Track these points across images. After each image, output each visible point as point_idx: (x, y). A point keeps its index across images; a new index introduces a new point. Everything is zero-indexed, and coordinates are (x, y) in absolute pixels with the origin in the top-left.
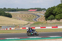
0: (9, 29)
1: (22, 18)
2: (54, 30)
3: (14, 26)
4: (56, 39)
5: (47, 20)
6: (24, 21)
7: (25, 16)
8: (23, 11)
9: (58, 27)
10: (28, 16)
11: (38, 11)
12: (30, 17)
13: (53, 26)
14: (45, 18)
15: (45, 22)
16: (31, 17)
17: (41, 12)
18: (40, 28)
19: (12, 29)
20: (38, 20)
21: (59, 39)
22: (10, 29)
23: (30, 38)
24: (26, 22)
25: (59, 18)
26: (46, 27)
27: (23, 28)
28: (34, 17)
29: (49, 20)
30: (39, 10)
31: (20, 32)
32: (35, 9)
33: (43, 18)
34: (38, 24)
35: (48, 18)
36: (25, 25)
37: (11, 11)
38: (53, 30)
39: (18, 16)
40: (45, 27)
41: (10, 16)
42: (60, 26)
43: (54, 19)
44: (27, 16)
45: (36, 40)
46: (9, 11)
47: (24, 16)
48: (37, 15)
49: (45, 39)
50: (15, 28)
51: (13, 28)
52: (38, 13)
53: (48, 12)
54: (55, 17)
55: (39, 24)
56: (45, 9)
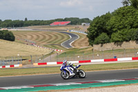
0: (8, 66)
1: (38, 41)
2: (109, 66)
3: (21, 59)
4: (114, 86)
5: (92, 45)
6: (41, 49)
7: (45, 37)
8: (38, 24)
9: (119, 59)
10: (51, 37)
11: (71, 24)
12: (54, 37)
13: (107, 58)
14: (88, 39)
15: (88, 50)
17: (80, 26)
18: (78, 62)
19: (15, 66)
20: (73, 44)
21: (120, 85)
22: (12, 66)
23: (57, 85)
24: (47, 51)
25: (121, 40)
26: (92, 61)
27: (39, 64)
28: (63, 37)
29: (97, 44)
30: (75, 22)
31: (35, 73)
32: (66, 20)
33: (84, 40)
36: (43, 57)
37: (12, 27)
38: (106, 67)
39: (29, 37)
40: (90, 61)
41: (10, 38)
42: (122, 57)
43: (109, 42)
44: (48, 37)
45: (69, 90)
46: (8, 26)
47: (41, 37)
48: (70, 34)
49: (90, 88)
50: (23, 64)
51: (19, 63)
53: (95, 26)
54: (110, 37)
55: (76, 53)
56: (88, 19)
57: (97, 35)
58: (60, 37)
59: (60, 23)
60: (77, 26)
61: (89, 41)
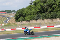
5: (17, 22)
11: (8, 13)
15: (15, 24)
16: (1, 19)
17: (12, 14)
18: (11, 29)
20: (8, 22)
25: (29, 19)
30: (9, 12)
32: (5, 11)
33: (13, 20)
34: (8, 25)
35: (19, 19)
40: (16, 29)
48: (7, 17)
52: (8, 15)
53: (18, 14)
54: (25, 18)
56: (15, 11)
57: (19, 18)
58: (3, 19)
59: (3, 13)
60: (10, 14)
61: (16, 20)
